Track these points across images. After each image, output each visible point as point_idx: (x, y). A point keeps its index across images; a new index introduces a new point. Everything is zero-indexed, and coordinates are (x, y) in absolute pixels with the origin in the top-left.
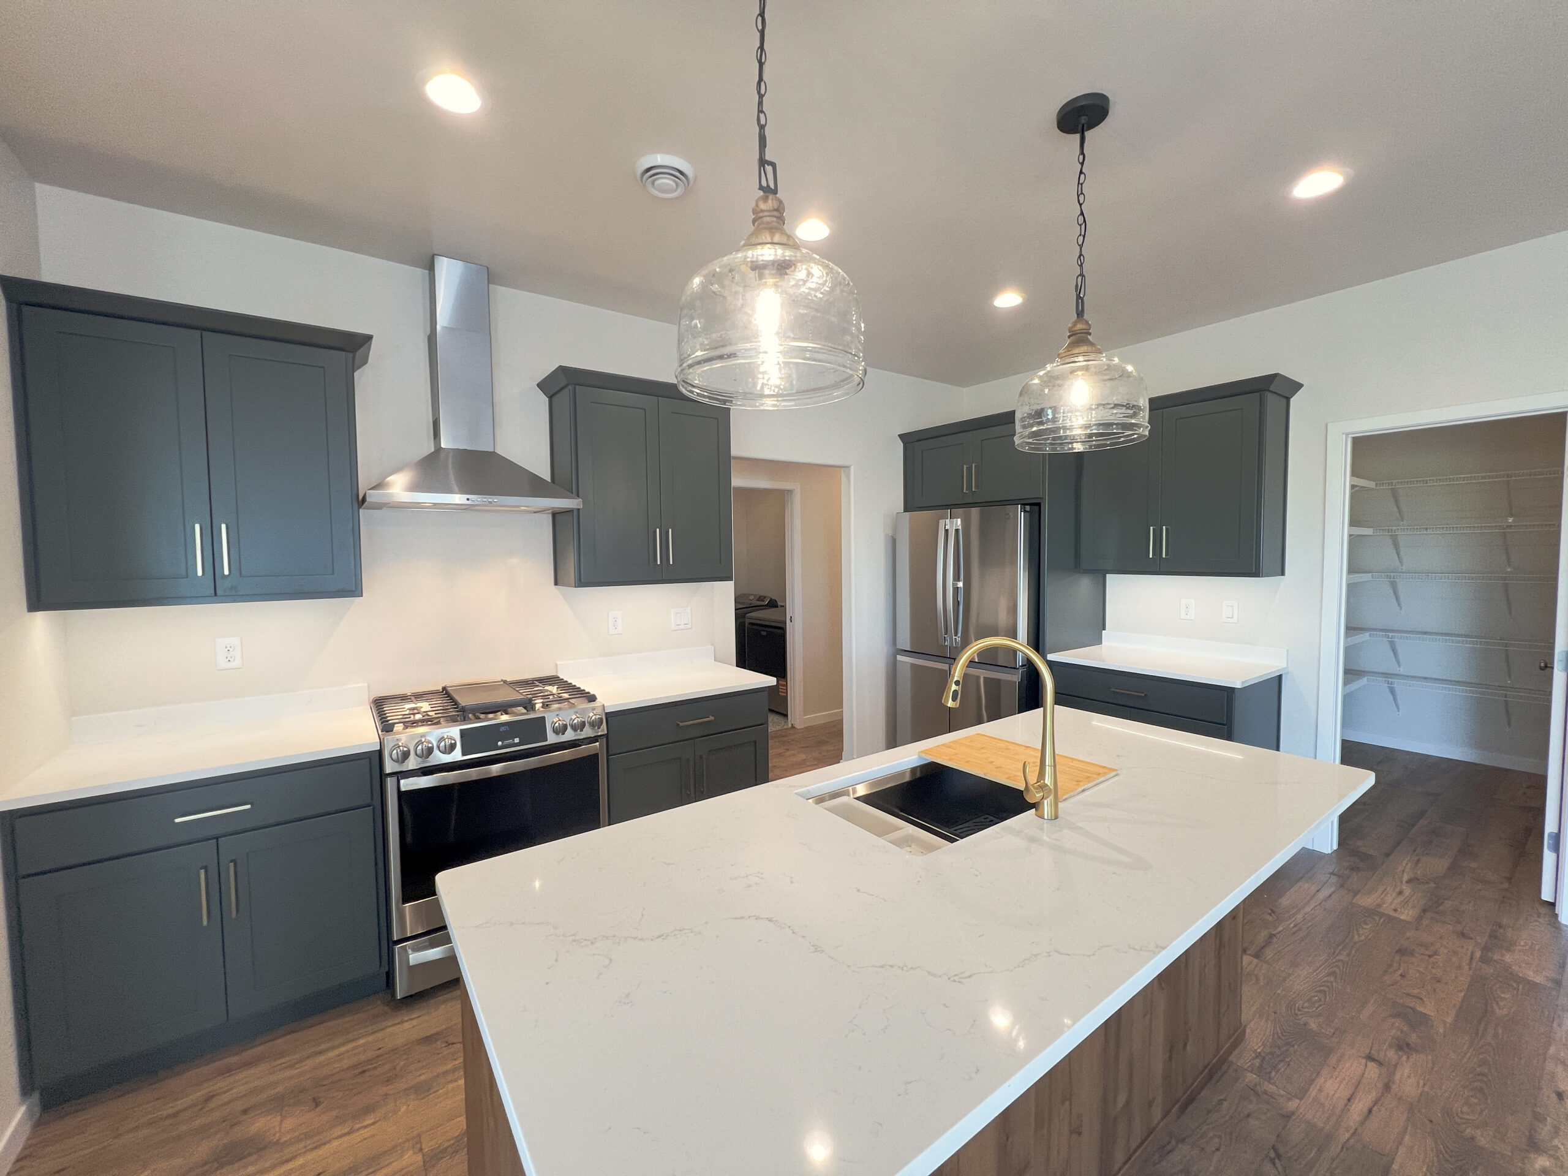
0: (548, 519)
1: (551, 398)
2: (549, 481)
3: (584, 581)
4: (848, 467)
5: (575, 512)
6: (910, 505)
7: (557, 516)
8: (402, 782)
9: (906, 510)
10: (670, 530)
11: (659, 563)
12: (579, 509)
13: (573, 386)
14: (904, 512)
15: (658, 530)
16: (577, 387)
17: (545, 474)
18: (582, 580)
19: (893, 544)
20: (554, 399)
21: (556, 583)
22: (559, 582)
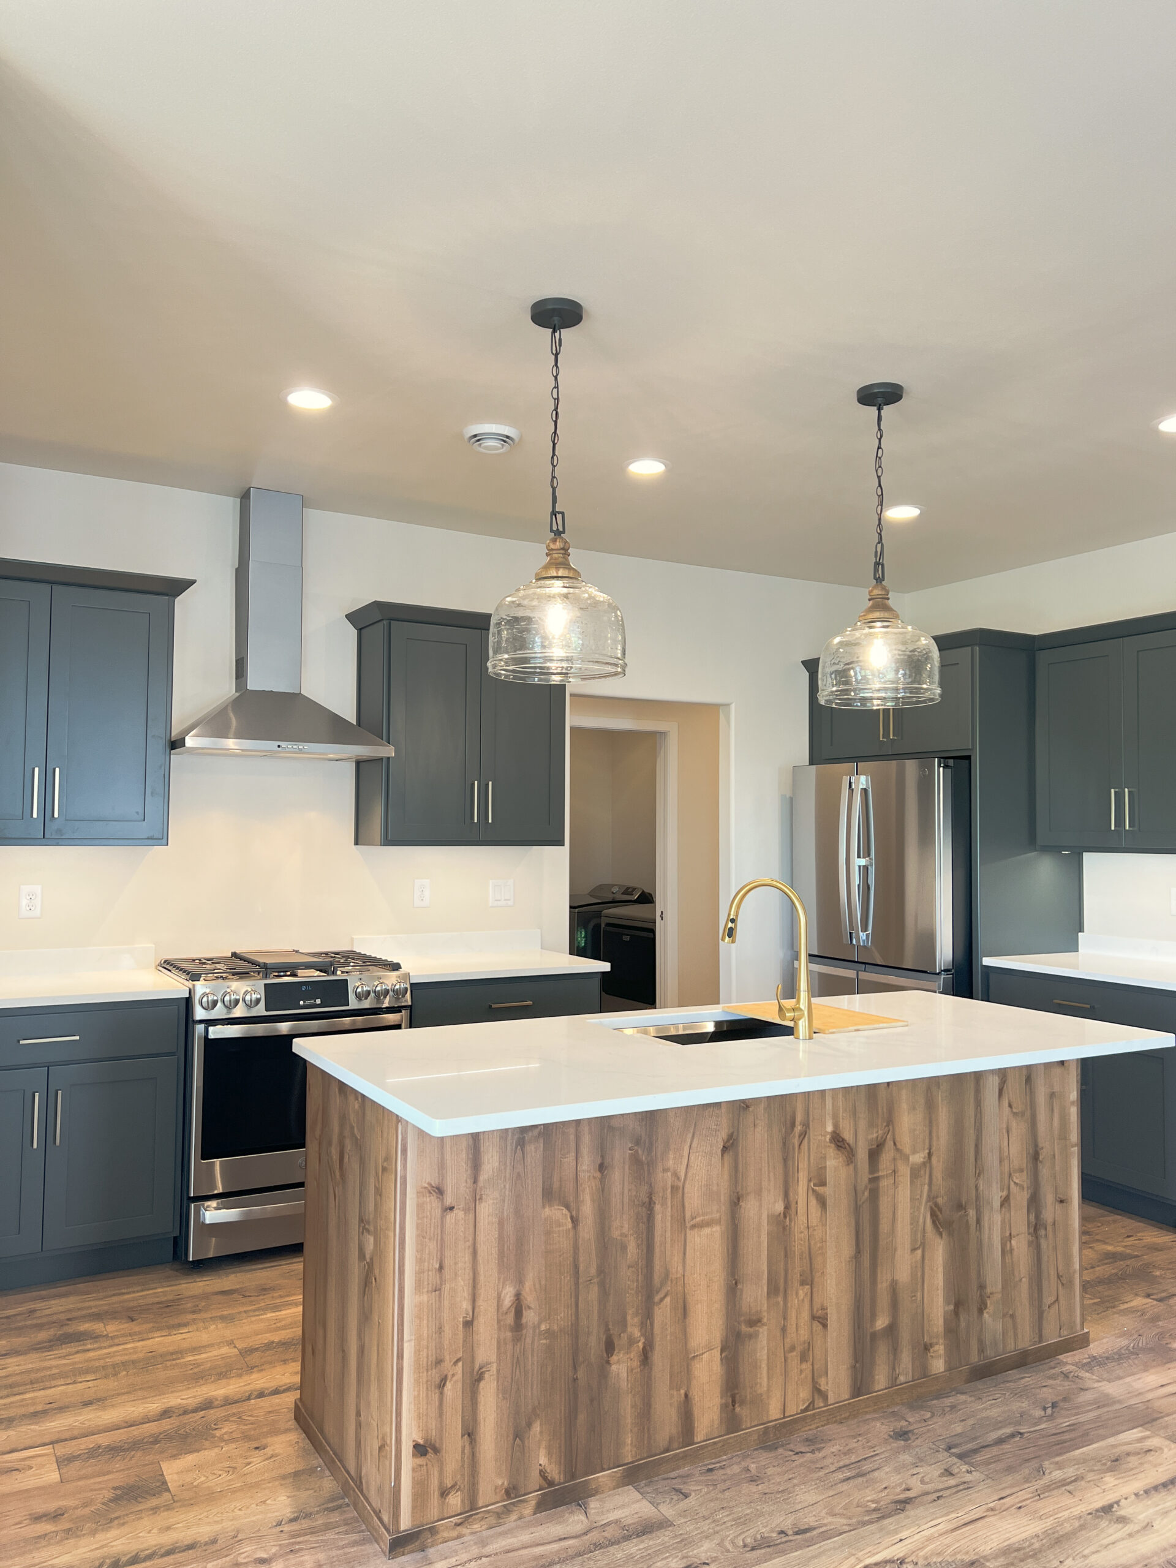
0: (351, 767)
1: (360, 631)
2: (355, 724)
3: (393, 838)
4: (728, 705)
5: (384, 761)
6: (816, 757)
7: (361, 764)
8: (211, 1029)
9: (811, 763)
10: (490, 783)
11: (476, 821)
12: (389, 758)
13: (388, 621)
14: (810, 765)
15: (476, 783)
16: (392, 622)
17: (350, 716)
18: (389, 838)
19: (790, 807)
20: (363, 631)
21: (357, 843)
22: (360, 841)
